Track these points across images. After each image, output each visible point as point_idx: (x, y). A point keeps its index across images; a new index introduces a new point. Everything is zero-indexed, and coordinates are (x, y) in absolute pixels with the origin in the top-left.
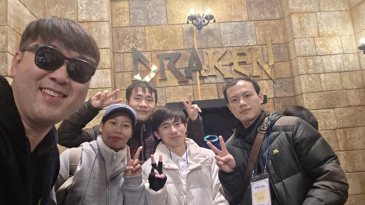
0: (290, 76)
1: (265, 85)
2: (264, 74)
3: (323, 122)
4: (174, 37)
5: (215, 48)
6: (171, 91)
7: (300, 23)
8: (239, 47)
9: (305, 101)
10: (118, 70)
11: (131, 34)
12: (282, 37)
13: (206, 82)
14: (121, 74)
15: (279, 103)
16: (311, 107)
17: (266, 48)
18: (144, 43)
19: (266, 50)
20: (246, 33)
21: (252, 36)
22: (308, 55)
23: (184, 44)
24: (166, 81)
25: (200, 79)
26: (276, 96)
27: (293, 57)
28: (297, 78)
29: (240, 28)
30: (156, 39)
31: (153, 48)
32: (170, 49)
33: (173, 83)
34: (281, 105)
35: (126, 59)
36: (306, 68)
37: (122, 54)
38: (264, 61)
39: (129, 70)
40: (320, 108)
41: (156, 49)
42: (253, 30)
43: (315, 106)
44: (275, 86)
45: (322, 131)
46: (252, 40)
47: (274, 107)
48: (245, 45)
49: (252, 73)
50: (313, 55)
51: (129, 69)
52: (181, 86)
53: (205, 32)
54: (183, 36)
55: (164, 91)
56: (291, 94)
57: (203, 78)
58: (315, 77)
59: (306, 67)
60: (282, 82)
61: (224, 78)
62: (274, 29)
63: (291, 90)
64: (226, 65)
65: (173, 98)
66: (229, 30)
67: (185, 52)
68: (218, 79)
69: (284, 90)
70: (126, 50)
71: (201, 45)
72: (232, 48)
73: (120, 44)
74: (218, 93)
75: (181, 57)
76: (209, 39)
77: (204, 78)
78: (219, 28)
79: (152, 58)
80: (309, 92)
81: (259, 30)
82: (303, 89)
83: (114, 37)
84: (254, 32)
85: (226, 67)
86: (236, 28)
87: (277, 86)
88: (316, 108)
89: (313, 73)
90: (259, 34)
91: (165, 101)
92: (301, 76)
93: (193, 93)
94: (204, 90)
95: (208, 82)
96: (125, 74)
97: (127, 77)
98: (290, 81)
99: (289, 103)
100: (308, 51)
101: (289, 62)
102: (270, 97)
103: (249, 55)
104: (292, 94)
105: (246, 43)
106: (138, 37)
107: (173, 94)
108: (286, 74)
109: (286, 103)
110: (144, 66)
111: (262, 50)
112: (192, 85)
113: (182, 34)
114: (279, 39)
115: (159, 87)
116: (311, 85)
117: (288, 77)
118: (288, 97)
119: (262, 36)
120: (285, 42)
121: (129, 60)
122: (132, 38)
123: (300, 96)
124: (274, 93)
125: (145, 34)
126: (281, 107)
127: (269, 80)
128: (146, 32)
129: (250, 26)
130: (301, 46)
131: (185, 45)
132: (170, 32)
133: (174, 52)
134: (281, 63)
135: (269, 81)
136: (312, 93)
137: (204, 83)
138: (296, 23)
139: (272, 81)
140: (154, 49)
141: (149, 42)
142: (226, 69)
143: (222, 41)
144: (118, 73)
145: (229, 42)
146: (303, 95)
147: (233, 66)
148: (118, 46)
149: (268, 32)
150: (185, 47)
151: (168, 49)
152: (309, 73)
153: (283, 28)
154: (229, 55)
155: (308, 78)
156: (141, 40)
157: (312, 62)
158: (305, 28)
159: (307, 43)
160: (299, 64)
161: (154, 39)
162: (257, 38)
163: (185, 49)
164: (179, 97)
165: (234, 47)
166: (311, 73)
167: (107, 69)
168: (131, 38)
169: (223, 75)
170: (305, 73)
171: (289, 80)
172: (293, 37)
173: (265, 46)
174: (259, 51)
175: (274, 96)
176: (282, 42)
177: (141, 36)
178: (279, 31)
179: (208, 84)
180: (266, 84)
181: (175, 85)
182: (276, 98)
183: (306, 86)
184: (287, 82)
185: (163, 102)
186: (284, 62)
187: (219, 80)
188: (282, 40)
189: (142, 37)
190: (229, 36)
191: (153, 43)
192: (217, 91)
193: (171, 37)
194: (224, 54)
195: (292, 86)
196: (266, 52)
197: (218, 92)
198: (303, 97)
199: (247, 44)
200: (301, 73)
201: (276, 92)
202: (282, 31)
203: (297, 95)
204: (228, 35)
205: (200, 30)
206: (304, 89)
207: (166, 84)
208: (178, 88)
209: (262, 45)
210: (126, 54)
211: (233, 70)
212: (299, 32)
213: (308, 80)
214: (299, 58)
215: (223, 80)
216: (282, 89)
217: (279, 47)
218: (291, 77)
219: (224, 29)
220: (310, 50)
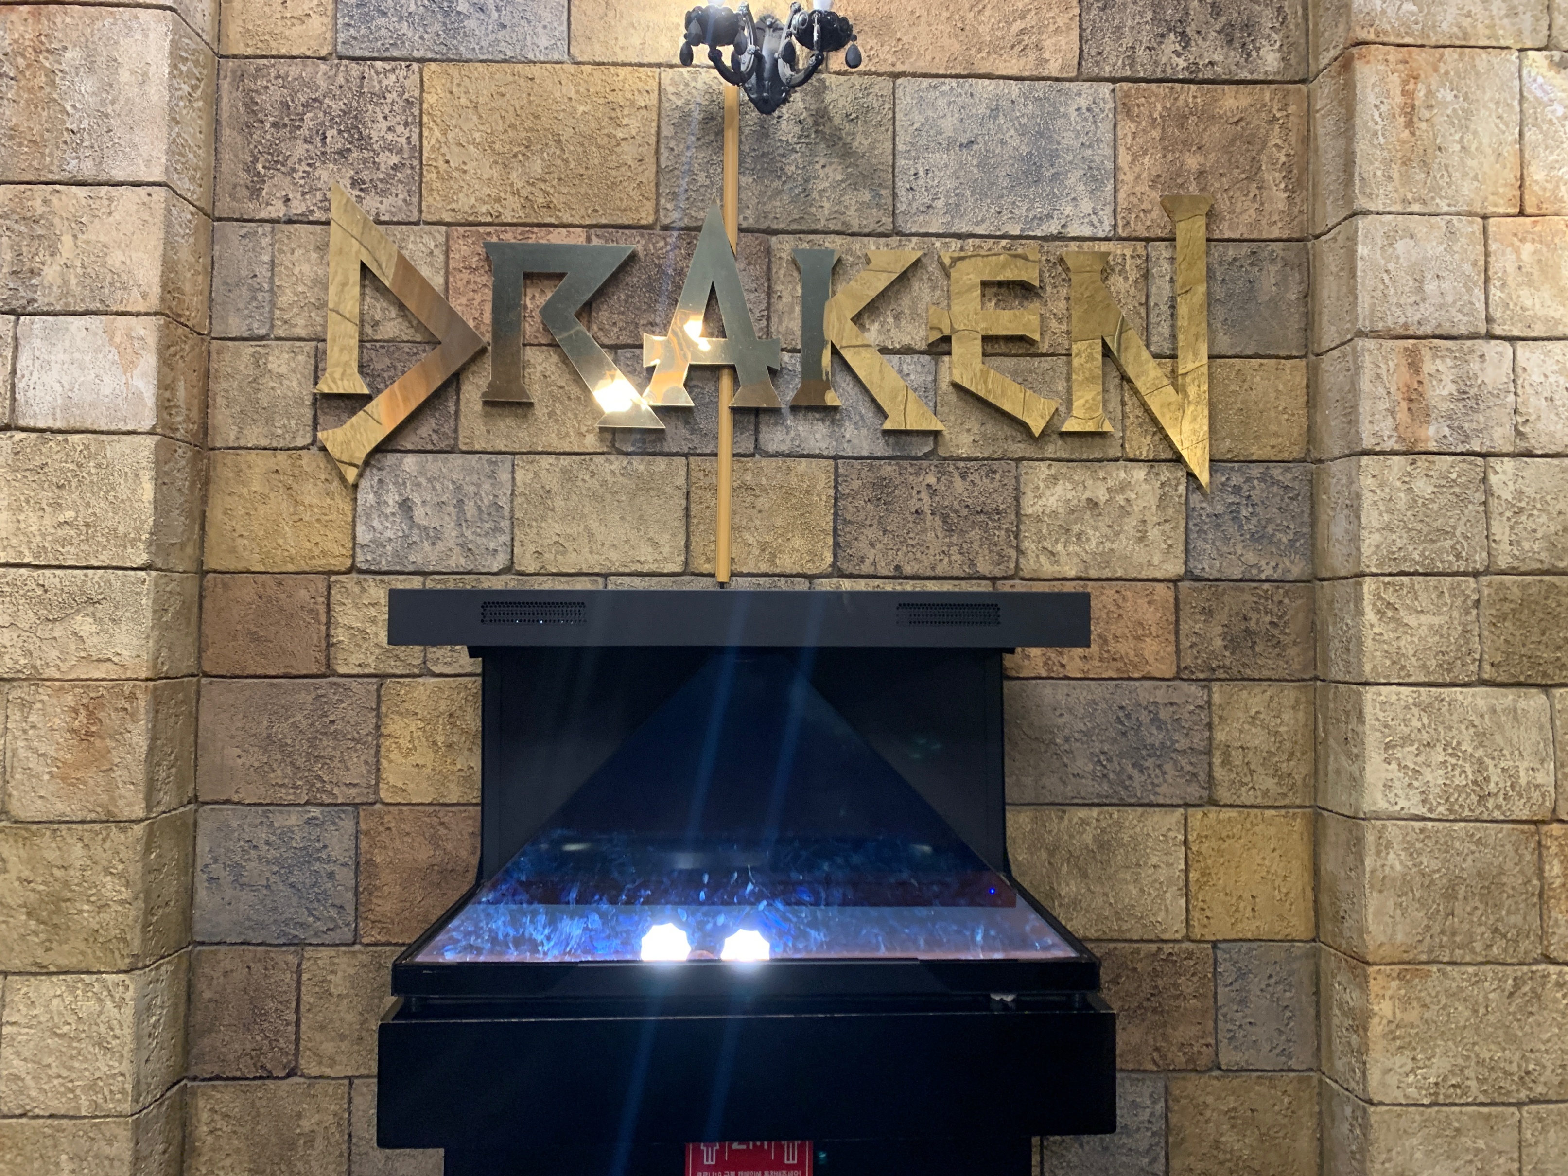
0: (1297, 452)
1: (1133, 496)
2: (1140, 425)
3: (1469, 774)
4: (599, 147)
5: (853, 235)
6: (552, 481)
7: (1410, 113)
8: (1004, 242)
9: (1372, 626)
10: (236, 326)
11: (336, 106)
12: (1278, 197)
13: (772, 448)
14: (248, 349)
15: (1208, 612)
16: (1403, 668)
17: (1172, 259)
18: (412, 168)
19: (1168, 278)
20: (1058, 157)
21: (1092, 178)
22: (1428, 329)
23: (658, 195)
24: (526, 416)
25: (736, 424)
26: (1197, 572)
27: (1329, 335)
28: (1336, 467)
29: (1024, 121)
30: (487, 147)
31: (465, 203)
32: (567, 218)
33: (567, 434)
34: (1219, 630)
35: (285, 259)
36: (1403, 415)
37: (268, 227)
38: (1148, 346)
39: (301, 332)
40: (1463, 678)
41: (484, 210)
42: (1099, 141)
43: (1432, 663)
44: (1198, 506)
45: (1457, 826)
46: (1086, 206)
47: (1172, 638)
48: (1039, 233)
49: (1063, 409)
50: (1463, 330)
51: (301, 322)
52: (612, 457)
53: (797, 129)
54: (658, 142)
55: (504, 476)
56: (1292, 562)
57: (757, 416)
58: (1454, 476)
59: (1404, 405)
60: (1246, 487)
61: (888, 426)
62: (1232, 142)
63: (1292, 542)
64: (907, 351)
65: (558, 528)
66: (948, 125)
67: (662, 243)
68: (849, 430)
69: (1253, 535)
70: (294, 203)
71: (768, 207)
72: (955, 244)
73: (260, 167)
74: (835, 521)
75: (635, 278)
76: (821, 173)
77: (764, 418)
78: (887, 106)
79: (452, 264)
80: (1405, 567)
81: (1140, 141)
82: (1367, 549)
83: (225, 115)
84: (1109, 152)
85: (908, 358)
86: (996, 118)
87: (1209, 510)
88: (1432, 679)
89: (1444, 448)
90: (1137, 169)
91: (505, 538)
92: (1365, 460)
93: (687, 509)
94: (756, 496)
95: (785, 448)
96: (276, 353)
97: (283, 370)
98: (1296, 484)
99: (1268, 619)
100: (1438, 300)
101: (1303, 362)
102: (1159, 575)
103: (1058, 299)
104: (1297, 568)
105: (1049, 216)
106: (377, 131)
107: (559, 503)
108: (1276, 435)
109: (1254, 616)
110: (393, 313)
111: (1146, 275)
112: (686, 455)
113: (653, 131)
114: (1260, 211)
115: (477, 447)
116: (1419, 526)
117: (1285, 456)
118: (1267, 581)
119: (1155, 181)
120: (1295, 236)
121: (306, 268)
122: (340, 132)
123: (1343, 588)
124: (1187, 551)
125: (421, 110)
126: (1219, 643)
127: (1164, 466)
128: (430, 99)
129: (1088, 110)
130: (1391, 266)
131: (663, 201)
132: (581, 109)
133: (589, 239)
134: (1255, 362)
135: (1166, 473)
136: (1421, 578)
137: (758, 450)
138: (1383, 108)
139: (1180, 474)
140: (466, 209)
141: (441, 163)
142: (906, 371)
143: (901, 192)
144: (230, 343)
145: (940, 203)
146: (1361, 584)
147: (946, 358)
148: (244, 177)
149: (1192, 162)
150: (662, 213)
151: (553, 220)
152: (1421, 447)
153: (1293, 138)
154: (934, 288)
155: (1407, 480)
156: (390, 148)
157: (1448, 376)
158: (1440, 149)
159: (1434, 247)
160: (1365, 385)
161: (477, 145)
162: (1121, 195)
163: (665, 228)
164: (594, 525)
165: (971, 241)
166: (1432, 446)
167: (138, 314)
168: (329, 134)
169: (882, 413)
170: (1397, 447)
171: (1289, 476)
172: (1348, 199)
173: (1161, 250)
174: (1126, 279)
175: (1182, 571)
176: (1276, 234)
177: (392, 121)
178: (1264, 158)
179: (780, 460)
180: (1145, 487)
181: (577, 450)
182: (1198, 579)
183: (1392, 530)
184: (1275, 488)
185: (492, 545)
186: (1273, 361)
187: (855, 441)
188: (1275, 218)
189: (400, 129)
190: (946, 166)
191: (465, 172)
192: (835, 505)
193: (582, 145)
194: (904, 278)
195: (1306, 516)
196: (1168, 286)
197: (836, 514)
198: (1359, 599)
199: (1053, 228)
200: (1368, 443)
201: (1200, 543)
202: (1283, 159)
203: (1325, 574)
204: (938, 158)
205: (769, 112)
206: (1378, 547)
207: (523, 434)
208: (593, 467)
209: (1147, 240)
210: (291, 228)
211: (944, 385)
212: (1396, 175)
213: (1410, 489)
214: (1371, 344)
215: (881, 442)
216: (1241, 526)
217: (1252, 264)
218: (1303, 461)
219: (919, 119)
220: (1449, 299)
